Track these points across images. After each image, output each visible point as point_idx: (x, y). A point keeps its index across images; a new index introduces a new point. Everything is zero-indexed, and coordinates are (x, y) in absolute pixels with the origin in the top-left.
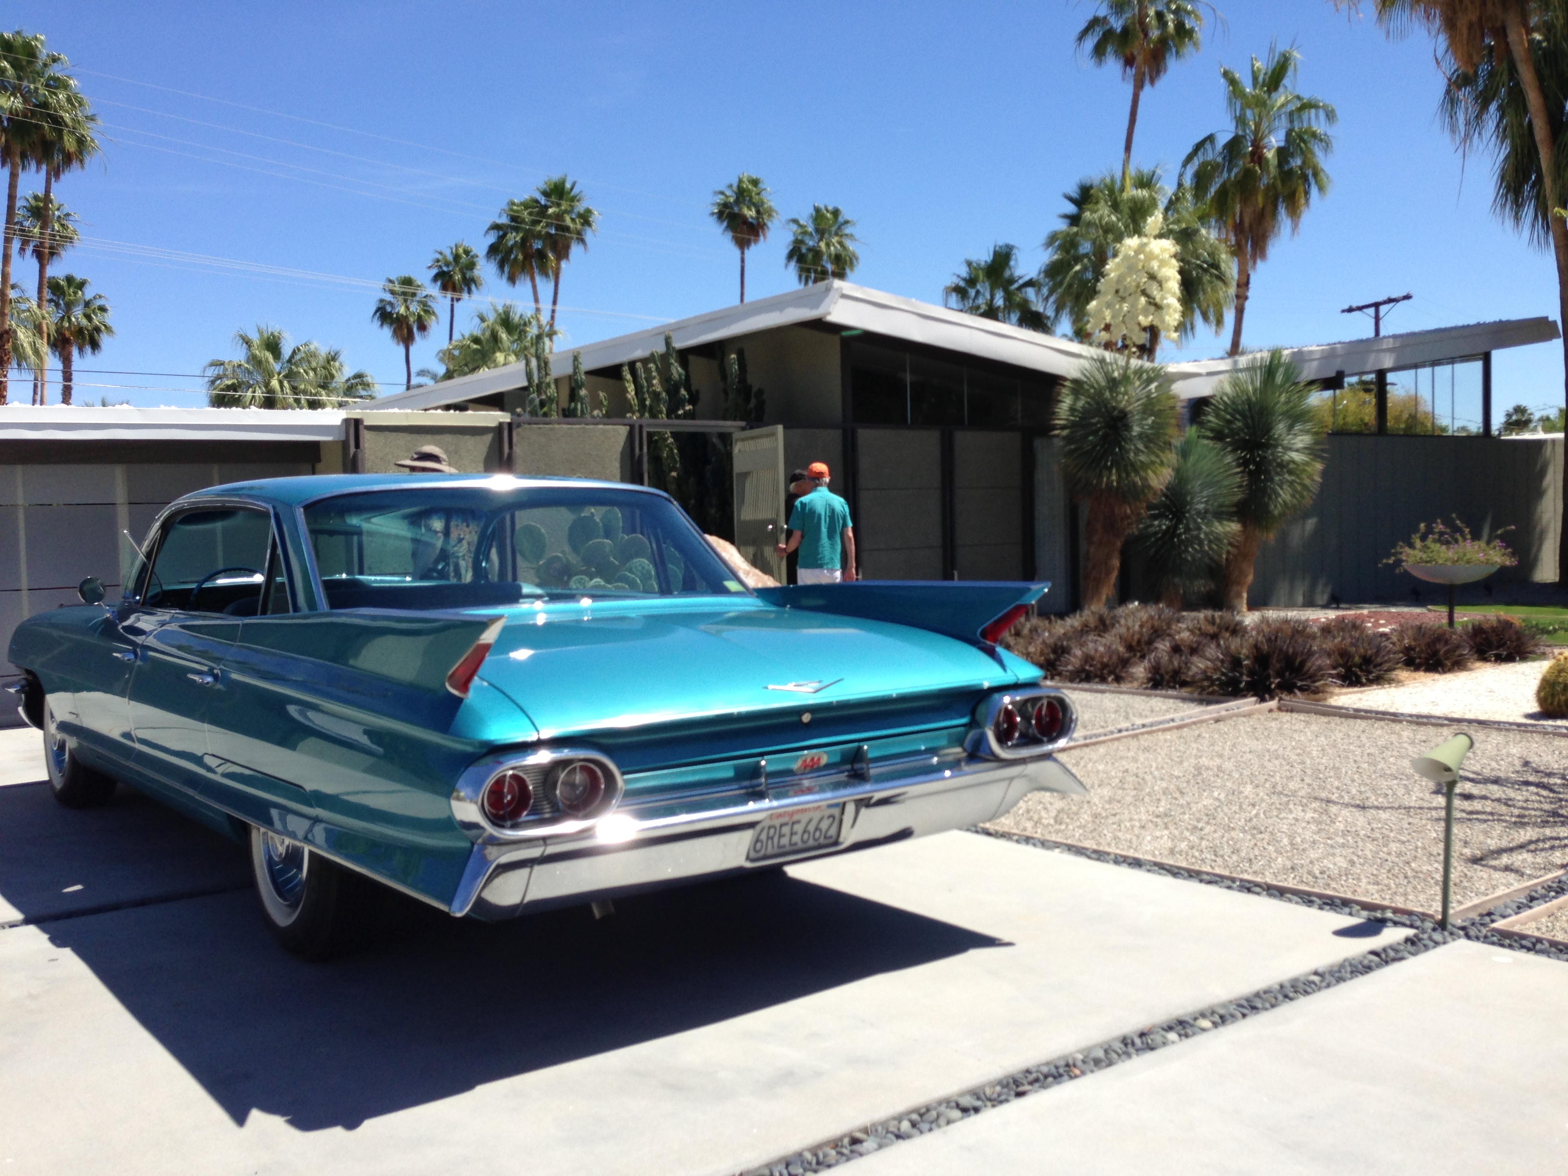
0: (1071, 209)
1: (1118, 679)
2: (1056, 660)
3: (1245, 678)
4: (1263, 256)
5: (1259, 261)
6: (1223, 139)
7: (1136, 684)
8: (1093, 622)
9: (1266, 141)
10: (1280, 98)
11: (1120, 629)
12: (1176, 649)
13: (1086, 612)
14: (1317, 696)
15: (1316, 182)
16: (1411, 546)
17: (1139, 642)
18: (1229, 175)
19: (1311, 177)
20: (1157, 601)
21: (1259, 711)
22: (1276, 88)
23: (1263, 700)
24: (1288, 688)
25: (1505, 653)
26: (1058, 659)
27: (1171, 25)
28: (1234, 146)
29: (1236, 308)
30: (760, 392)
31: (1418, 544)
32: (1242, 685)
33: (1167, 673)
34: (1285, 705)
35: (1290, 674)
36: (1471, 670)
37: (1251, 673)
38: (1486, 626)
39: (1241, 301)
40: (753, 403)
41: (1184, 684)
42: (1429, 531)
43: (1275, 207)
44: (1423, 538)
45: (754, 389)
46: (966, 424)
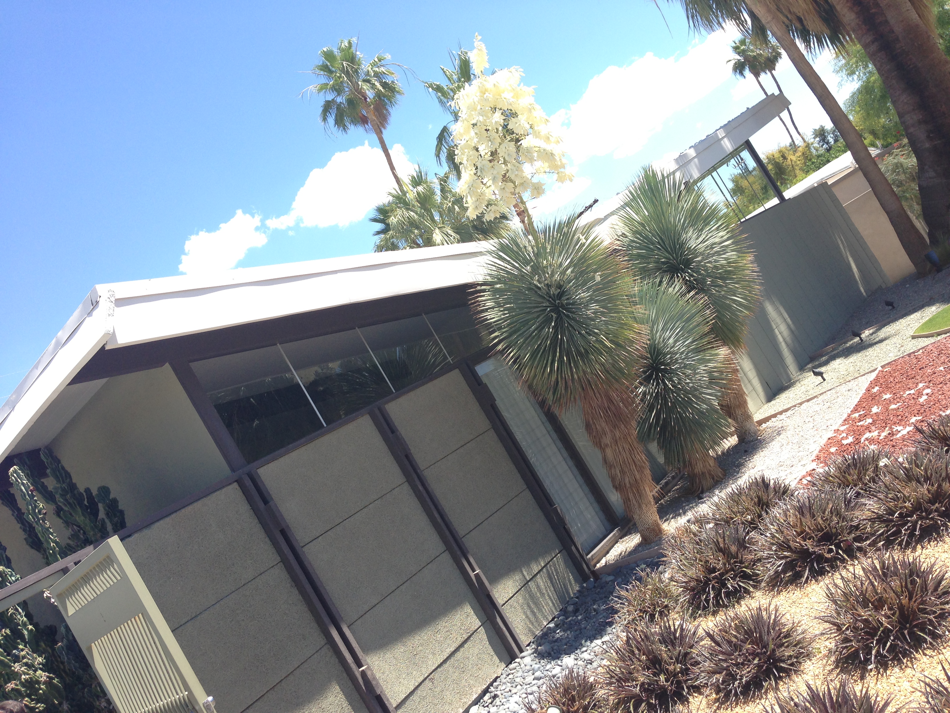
27: (377, 84)
45: (95, 492)
46: (394, 391)
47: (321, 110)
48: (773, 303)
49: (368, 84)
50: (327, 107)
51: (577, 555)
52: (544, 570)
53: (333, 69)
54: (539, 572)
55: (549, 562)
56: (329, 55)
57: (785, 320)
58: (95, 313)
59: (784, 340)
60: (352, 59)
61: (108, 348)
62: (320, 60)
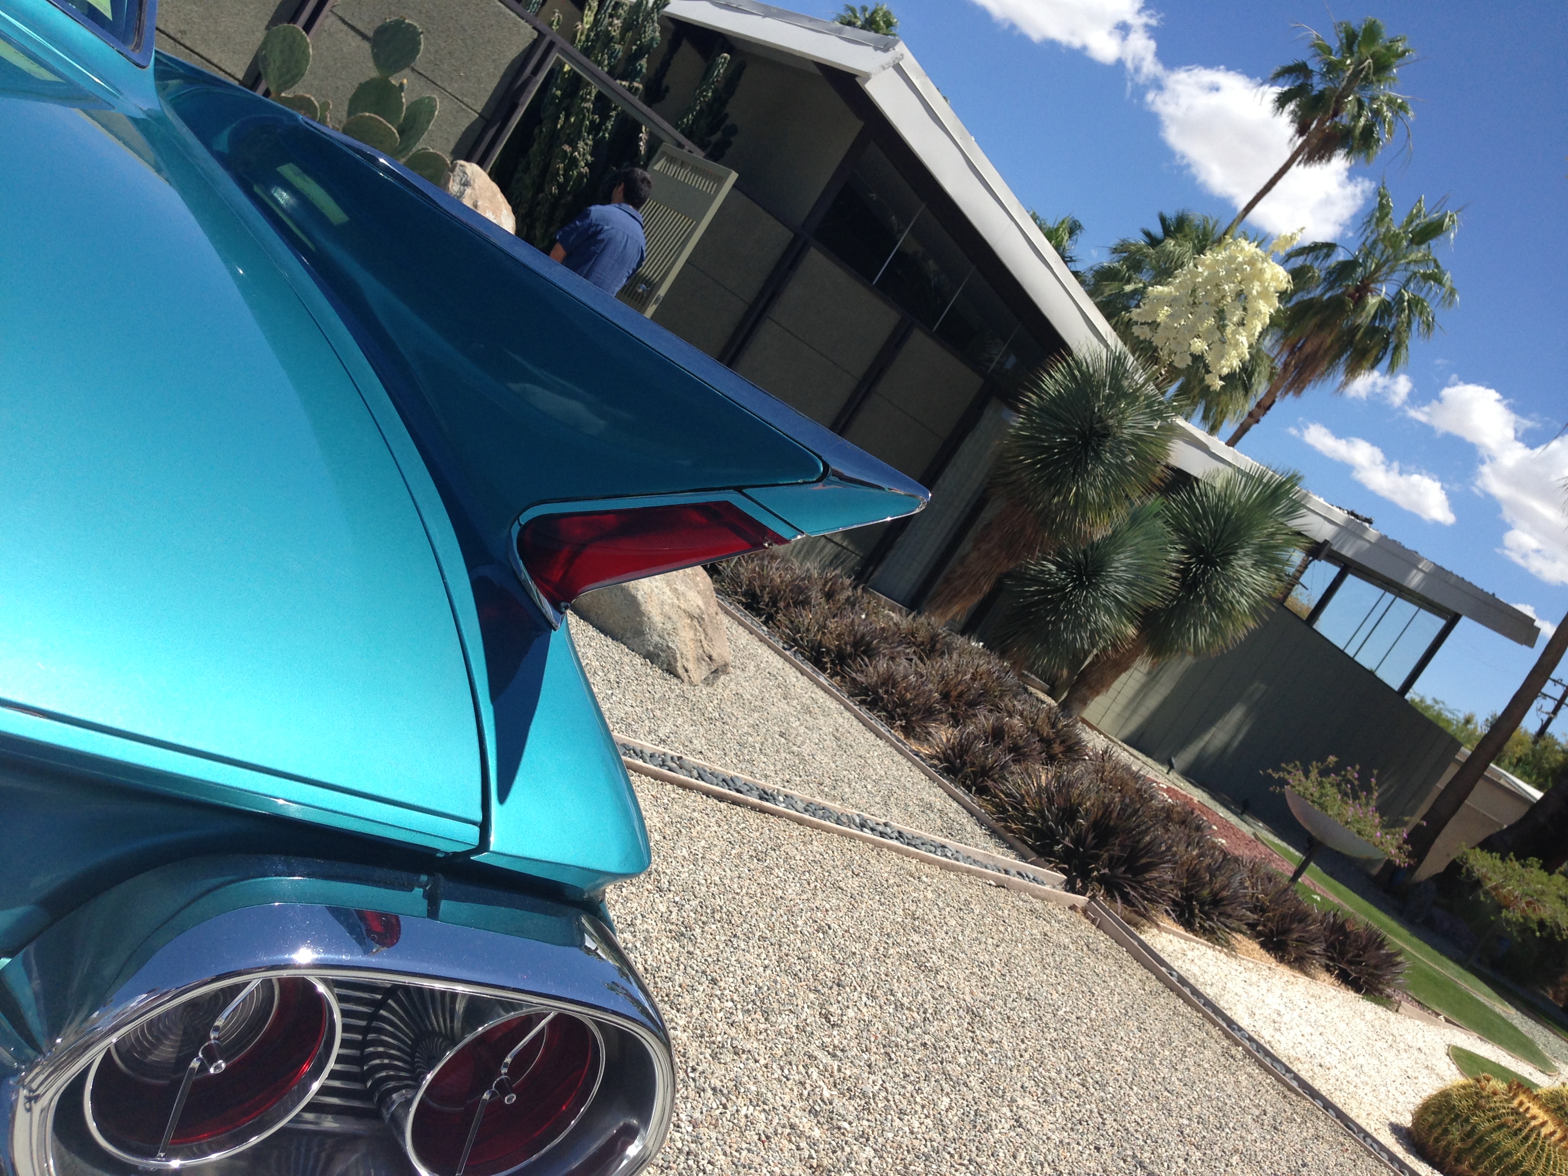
0: (1157, 230)
1: (908, 731)
2: (850, 656)
3: (1067, 841)
4: (1299, 391)
5: (1291, 394)
6: (1341, 256)
7: (925, 750)
8: (921, 636)
9: (1378, 285)
10: (1418, 254)
11: (947, 664)
12: (997, 734)
13: (922, 619)
14: (1137, 918)
15: (1393, 354)
16: (1307, 775)
17: (961, 695)
18: (1323, 294)
19: (1391, 346)
20: (1002, 656)
21: (1058, 900)
22: (1420, 243)
23: (1070, 887)
24: (1112, 887)
25: (1354, 975)
26: (853, 657)
27: (1362, 121)
28: (1347, 267)
29: (1242, 425)
30: (733, 130)
31: (1314, 774)
32: (1058, 848)
33: (973, 764)
34: (1095, 911)
35: (1125, 872)
36: (1313, 977)
37: (1078, 840)
38: (1349, 927)
39: (1251, 420)
40: (718, 135)
41: (982, 791)
42: (1337, 769)
43: (1338, 356)
44: (1324, 773)
45: (728, 122)
46: (934, 330)
47: (1290, 63)
48: (1247, 715)
49: (1356, 109)
50: (1300, 70)
51: (867, 575)
52: (840, 548)
53: (1355, 49)
54: (836, 543)
55: (848, 550)
56: (1372, 32)
57: (1233, 737)
58: (879, 52)
59: (1208, 743)
60: (1381, 67)
61: (857, 79)
62: (1358, 24)
